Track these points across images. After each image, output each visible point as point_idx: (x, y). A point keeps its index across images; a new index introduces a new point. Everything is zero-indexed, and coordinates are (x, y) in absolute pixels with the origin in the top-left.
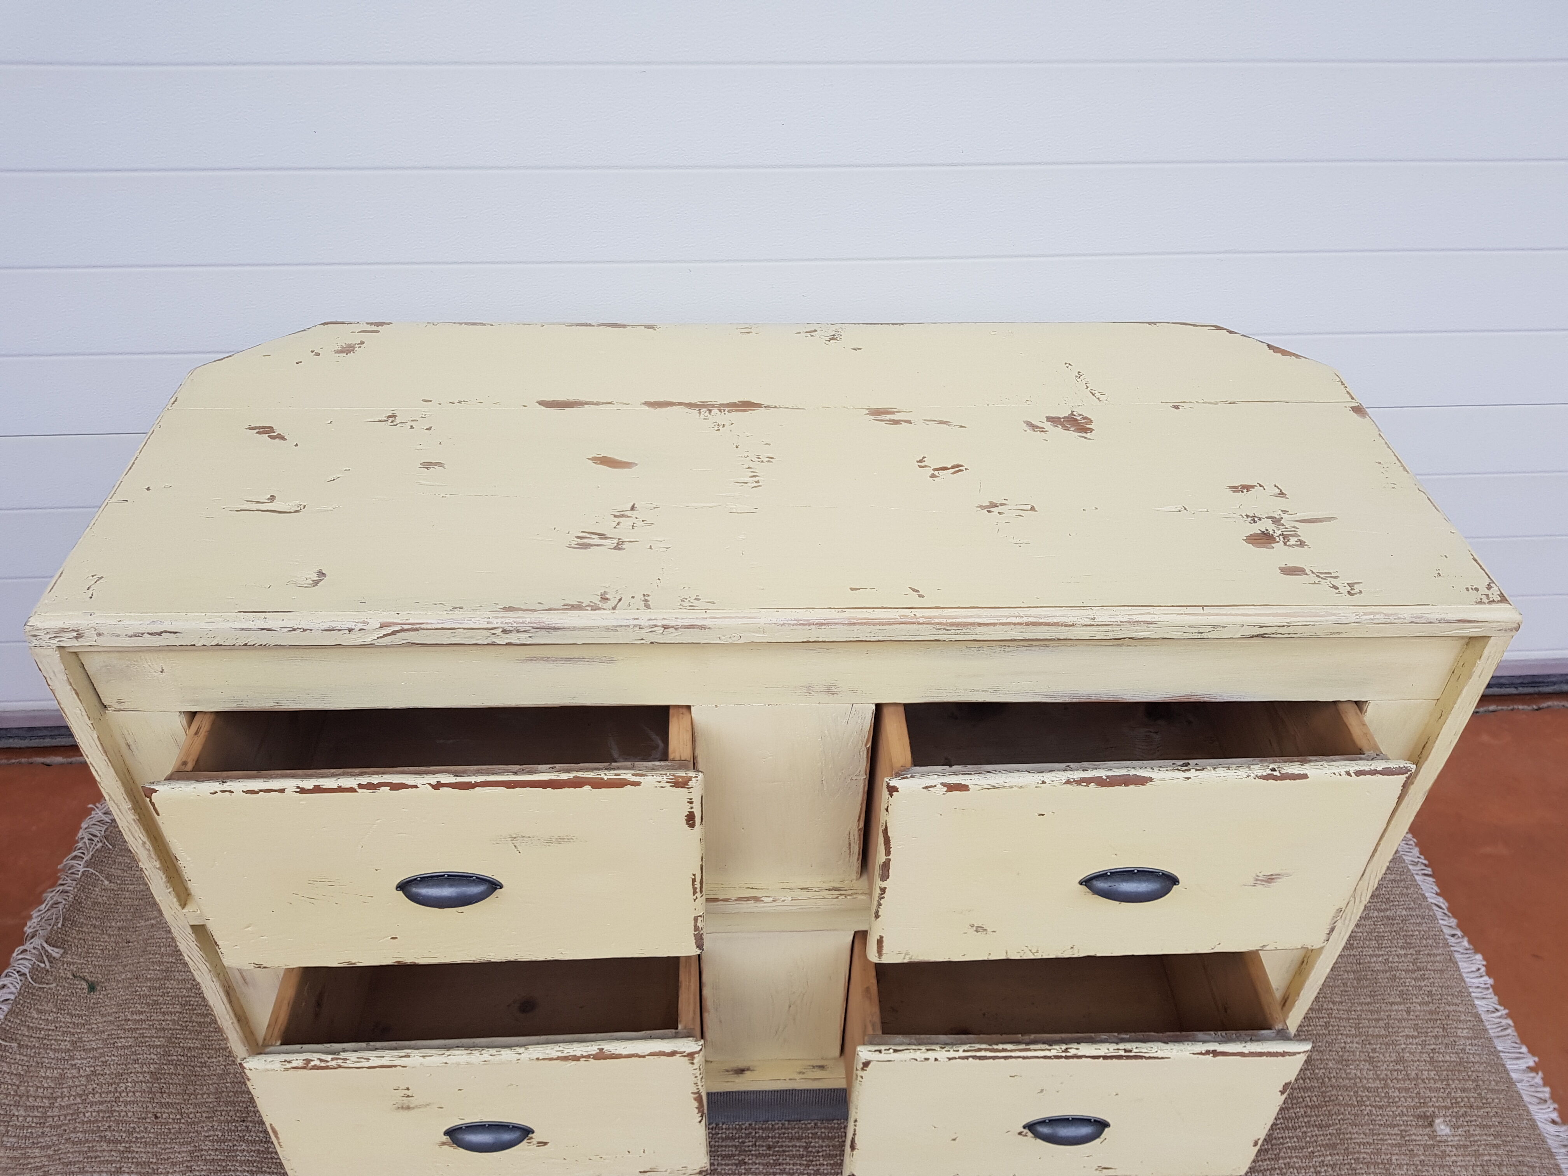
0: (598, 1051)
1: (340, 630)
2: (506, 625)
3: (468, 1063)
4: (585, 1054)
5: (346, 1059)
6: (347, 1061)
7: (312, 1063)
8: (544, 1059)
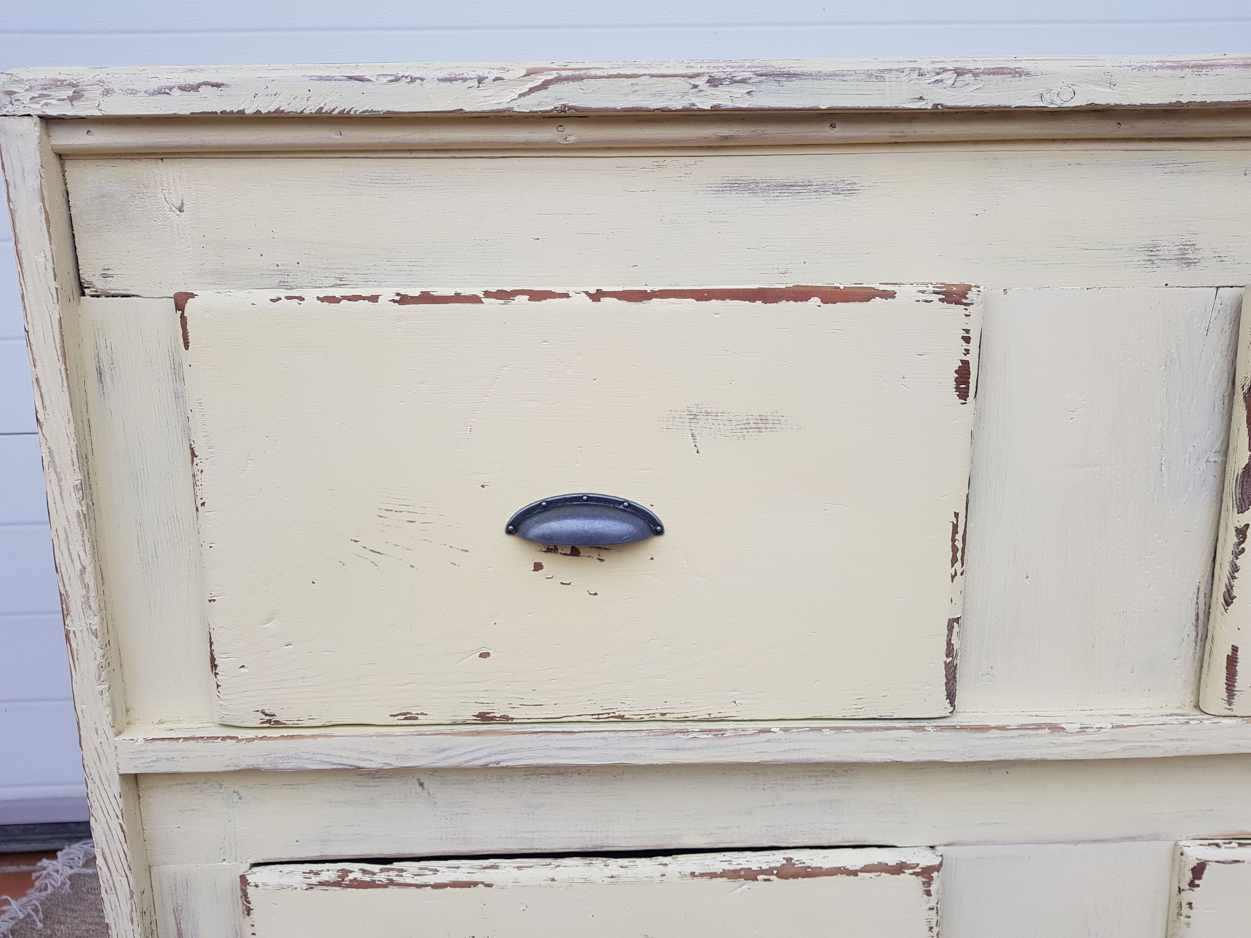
0: (785, 862)
1: (465, 80)
2: (716, 70)
3: (586, 881)
4: (765, 867)
5: (402, 871)
6: (404, 874)
7: (351, 876)
8: (702, 875)
